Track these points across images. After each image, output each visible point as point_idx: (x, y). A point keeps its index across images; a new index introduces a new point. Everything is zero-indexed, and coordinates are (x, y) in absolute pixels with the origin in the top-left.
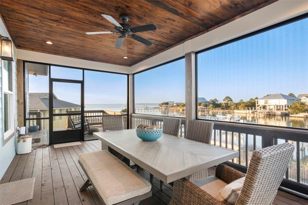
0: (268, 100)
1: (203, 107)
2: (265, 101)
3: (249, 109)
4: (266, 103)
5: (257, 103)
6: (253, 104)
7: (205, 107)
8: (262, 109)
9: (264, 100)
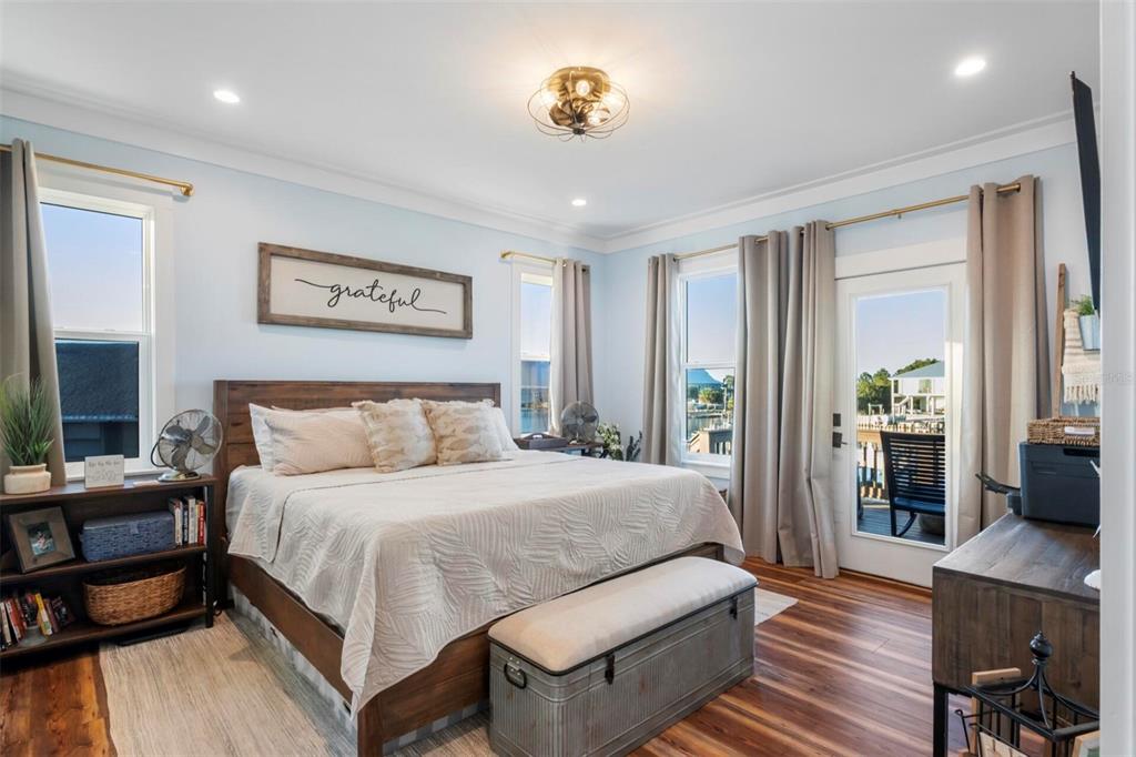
0: (932, 379)
1: (709, 404)
2: (921, 381)
3: (877, 411)
4: (927, 387)
5: (896, 391)
6: (884, 392)
7: (712, 402)
8: (911, 410)
9: (918, 379)
